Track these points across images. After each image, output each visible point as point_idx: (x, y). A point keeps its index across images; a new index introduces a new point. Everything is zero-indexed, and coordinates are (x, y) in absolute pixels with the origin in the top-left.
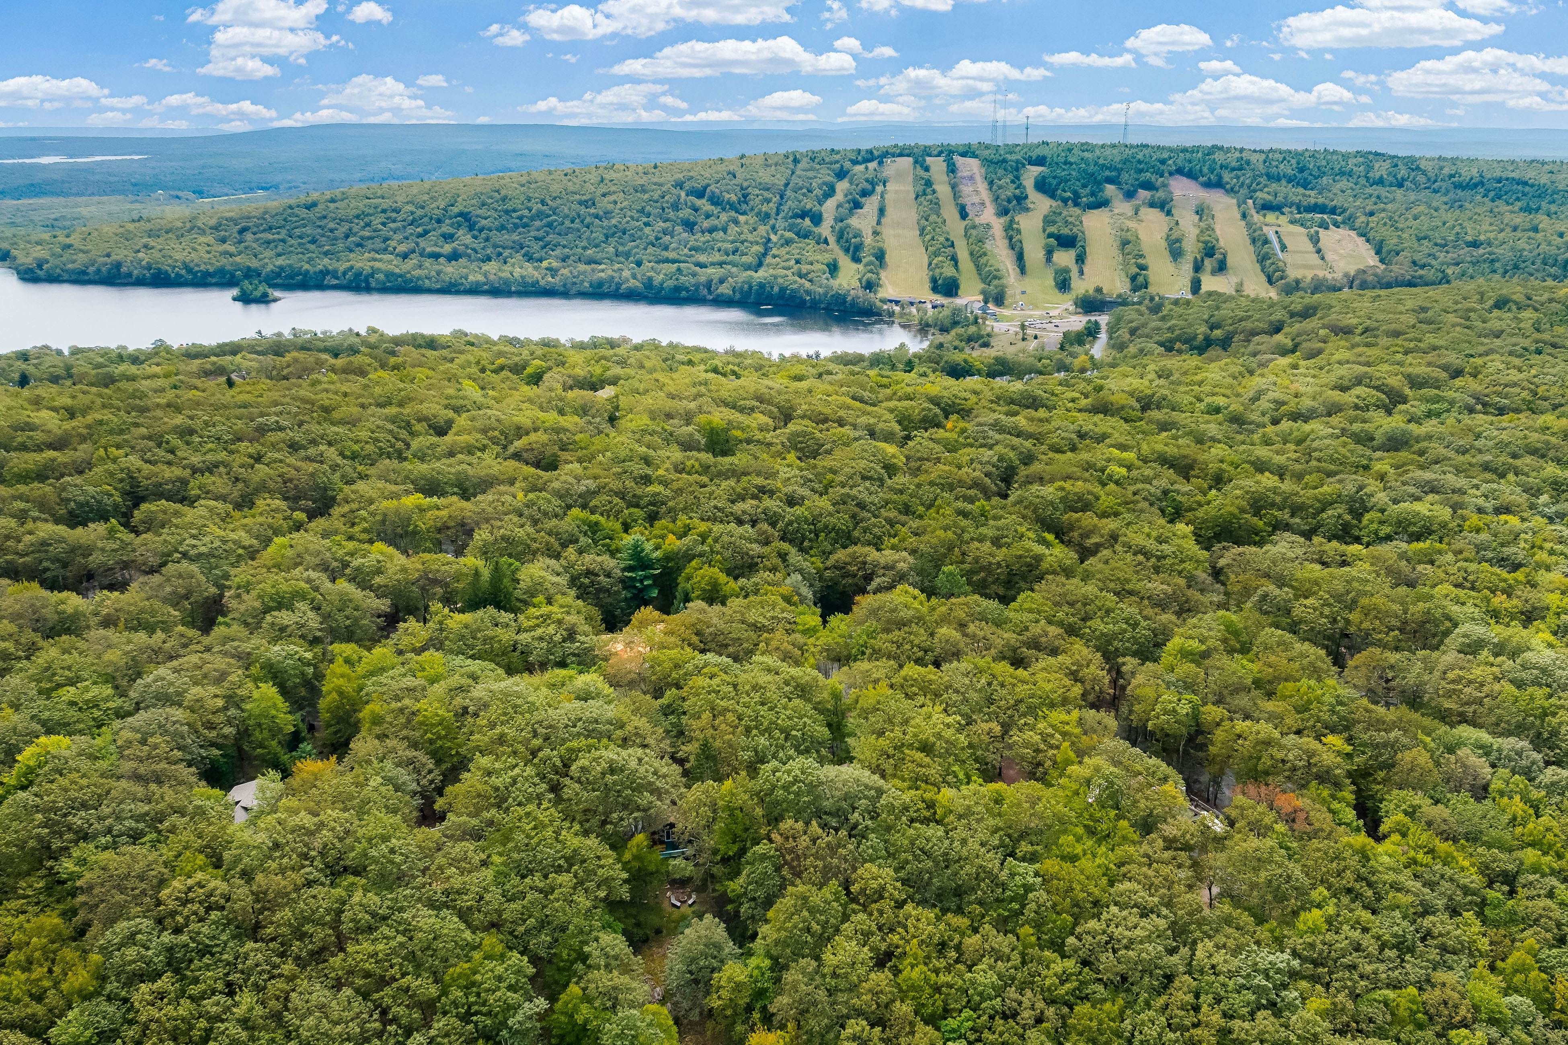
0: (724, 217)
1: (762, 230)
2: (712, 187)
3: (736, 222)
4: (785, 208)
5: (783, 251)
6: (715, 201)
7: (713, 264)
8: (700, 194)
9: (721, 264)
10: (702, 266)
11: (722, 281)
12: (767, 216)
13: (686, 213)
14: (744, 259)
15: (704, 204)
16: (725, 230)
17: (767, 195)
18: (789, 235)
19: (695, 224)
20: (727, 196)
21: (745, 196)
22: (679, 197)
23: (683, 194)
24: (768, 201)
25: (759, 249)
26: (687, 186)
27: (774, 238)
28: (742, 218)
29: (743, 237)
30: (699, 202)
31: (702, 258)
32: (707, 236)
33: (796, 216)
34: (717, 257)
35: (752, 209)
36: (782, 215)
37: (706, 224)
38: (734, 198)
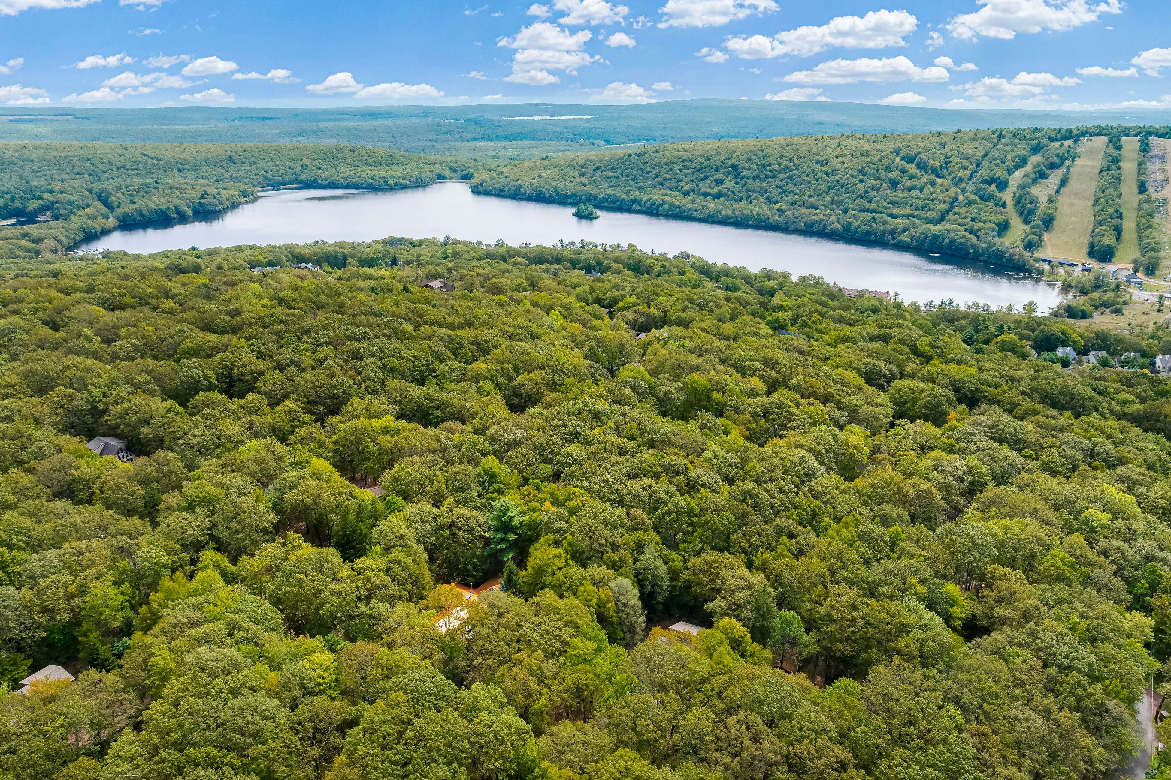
0: (925, 178)
1: (953, 191)
2: (922, 155)
3: (933, 184)
4: (977, 175)
5: (964, 210)
6: (921, 166)
7: (903, 216)
8: (910, 160)
9: (908, 216)
10: (893, 216)
11: (905, 230)
12: (961, 180)
13: (895, 174)
14: (930, 214)
15: (912, 168)
16: (921, 190)
17: (965, 163)
18: (972, 197)
19: (899, 183)
20: (932, 162)
21: (947, 163)
22: (893, 161)
23: (898, 159)
24: (965, 168)
25: (944, 206)
26: (903, 153)
27: (961, 198)
28: (939, 181)
29: (934, 196)
30: (908, 166)
31: (895, 211)
32: (906, 194)
33: (984, 182)
34: (907, 211)
35: (950, 174)
36: (974, 180)
37: (908, 184)
38: (937, 164)
